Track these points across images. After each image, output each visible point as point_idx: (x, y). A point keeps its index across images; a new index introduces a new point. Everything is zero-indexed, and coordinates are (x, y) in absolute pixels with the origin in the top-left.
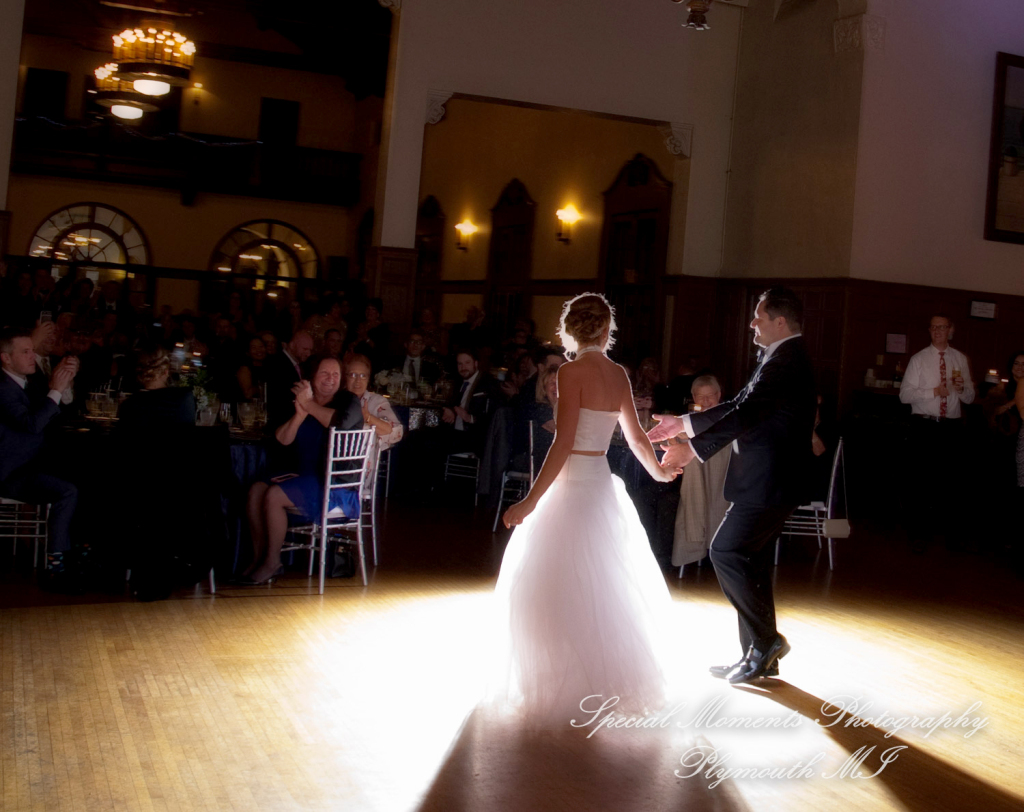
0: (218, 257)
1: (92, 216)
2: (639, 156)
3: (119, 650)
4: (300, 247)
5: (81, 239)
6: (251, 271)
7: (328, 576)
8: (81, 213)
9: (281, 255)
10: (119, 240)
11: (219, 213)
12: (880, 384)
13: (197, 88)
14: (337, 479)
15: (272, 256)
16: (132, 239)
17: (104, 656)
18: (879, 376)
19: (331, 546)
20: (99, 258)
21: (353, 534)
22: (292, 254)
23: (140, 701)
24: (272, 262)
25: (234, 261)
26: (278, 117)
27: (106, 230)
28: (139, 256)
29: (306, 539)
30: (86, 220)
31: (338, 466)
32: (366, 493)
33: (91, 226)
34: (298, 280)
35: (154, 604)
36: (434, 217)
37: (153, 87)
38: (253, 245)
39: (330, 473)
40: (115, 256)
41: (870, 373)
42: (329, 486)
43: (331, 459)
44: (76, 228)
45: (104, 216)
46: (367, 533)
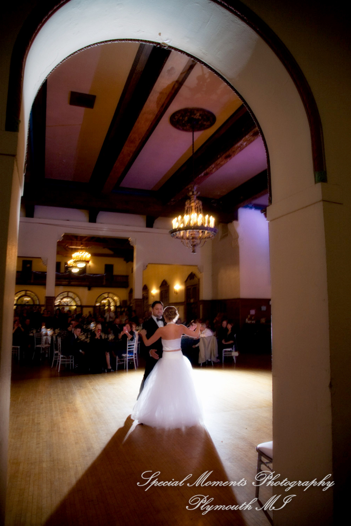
0: (96, 302)
1: (68, 294)
2: (192, 273)
3: (90, 382)
4: (116, 298)
5: (65, 300)
6: (104, 305)
7: (128, 369)
8: (65, 294)
9: (111, 301)
10: (74, 299)
11: (97, 291)
12: (249, 322)
13: (91, 263)
14: (129, 349)
15: (109, 301)
16: (77, 299)
17: (88, 383)
18: (249, 320)
19: (129, 362)
20: (70, 304)
21: (133, 360)
22: (114, 300)
23: (96, 390)
24: (109, 303)
25: (101, 303)
26: (109, 268)
27: (71, 297)
28: (79, 304)
29: (124, 361)
30: (66, 295)
31: (129, 346)
32: (135, 351)
33: (68, 297)
34: (116, 306)
35: (89, 375)
36: (146, 289)
37: (82, 265)
38: (105, 298)
39: (128, 347)
40: (73, 304)
41: (247, 320)
42: (128, 350)
43: (128, 344)
44: (64, 298)
45: (70, 294)
46: (136, 360)
